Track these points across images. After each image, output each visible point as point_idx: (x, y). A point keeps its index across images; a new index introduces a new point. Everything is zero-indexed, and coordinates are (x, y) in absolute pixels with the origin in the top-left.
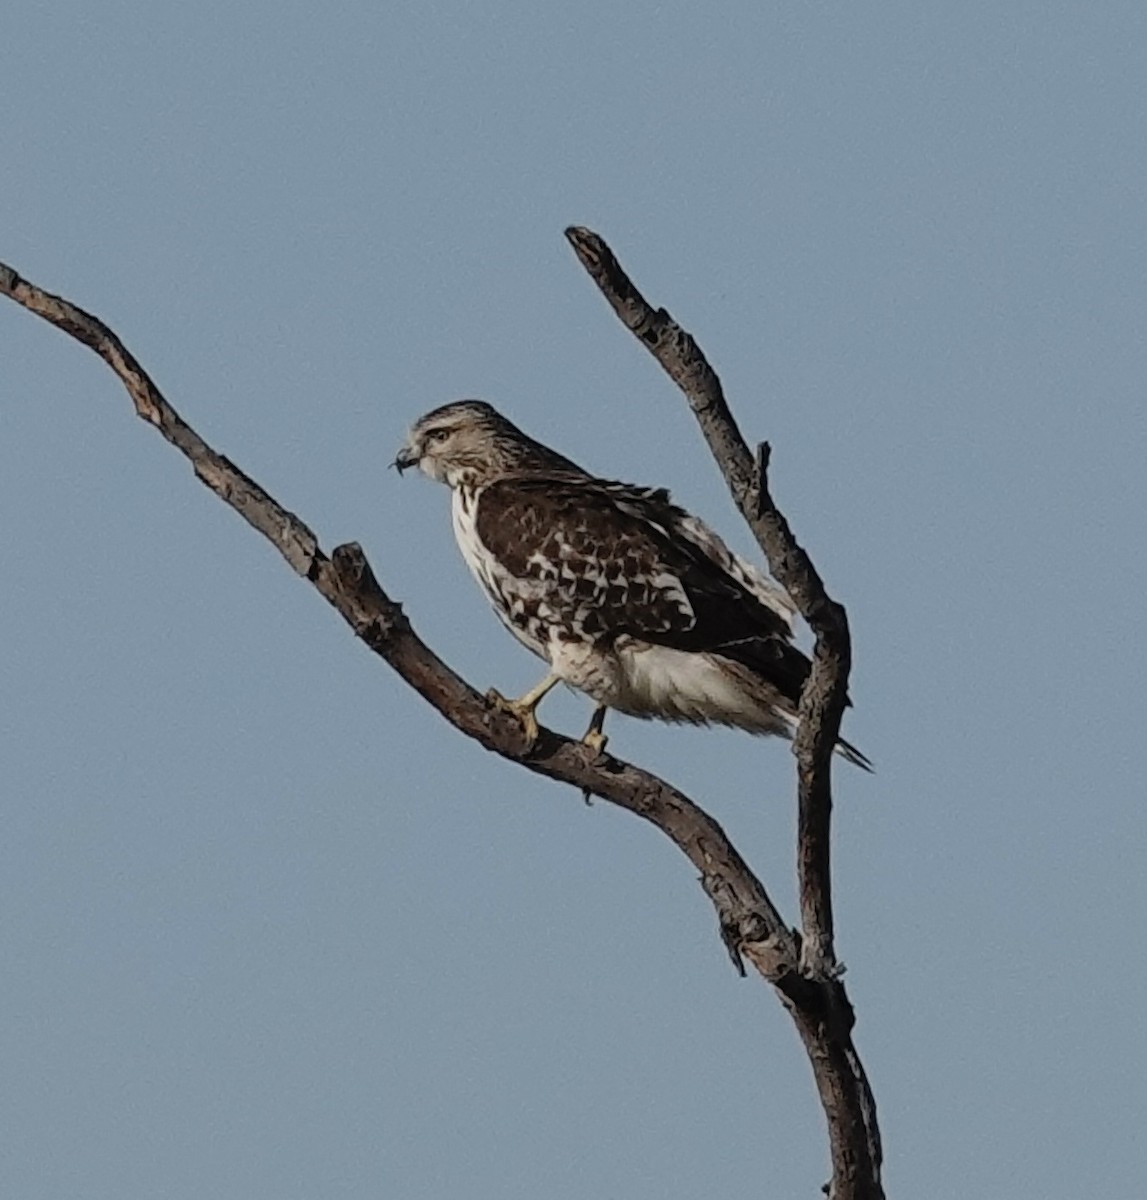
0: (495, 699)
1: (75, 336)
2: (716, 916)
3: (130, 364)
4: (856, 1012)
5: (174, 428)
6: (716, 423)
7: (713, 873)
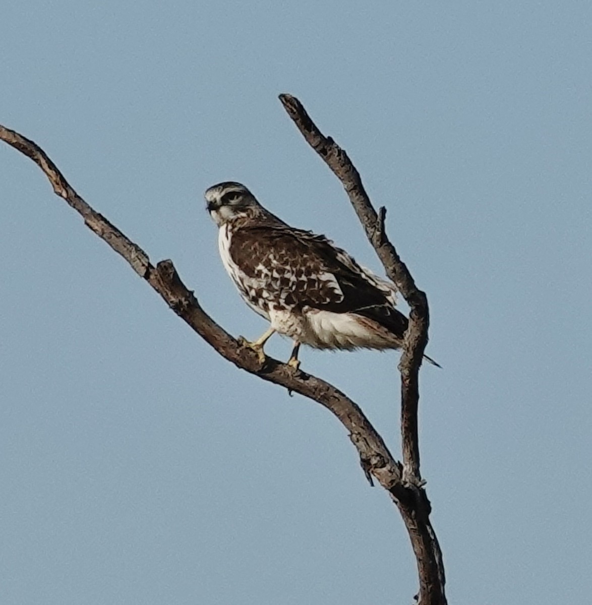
0: (243, 342)
1: (21, 151)
2: (358, 454)
3: (51, 167)
4: (432, 505)
5: (74, 200)
6: (357, 197)
7: (356, 432)
